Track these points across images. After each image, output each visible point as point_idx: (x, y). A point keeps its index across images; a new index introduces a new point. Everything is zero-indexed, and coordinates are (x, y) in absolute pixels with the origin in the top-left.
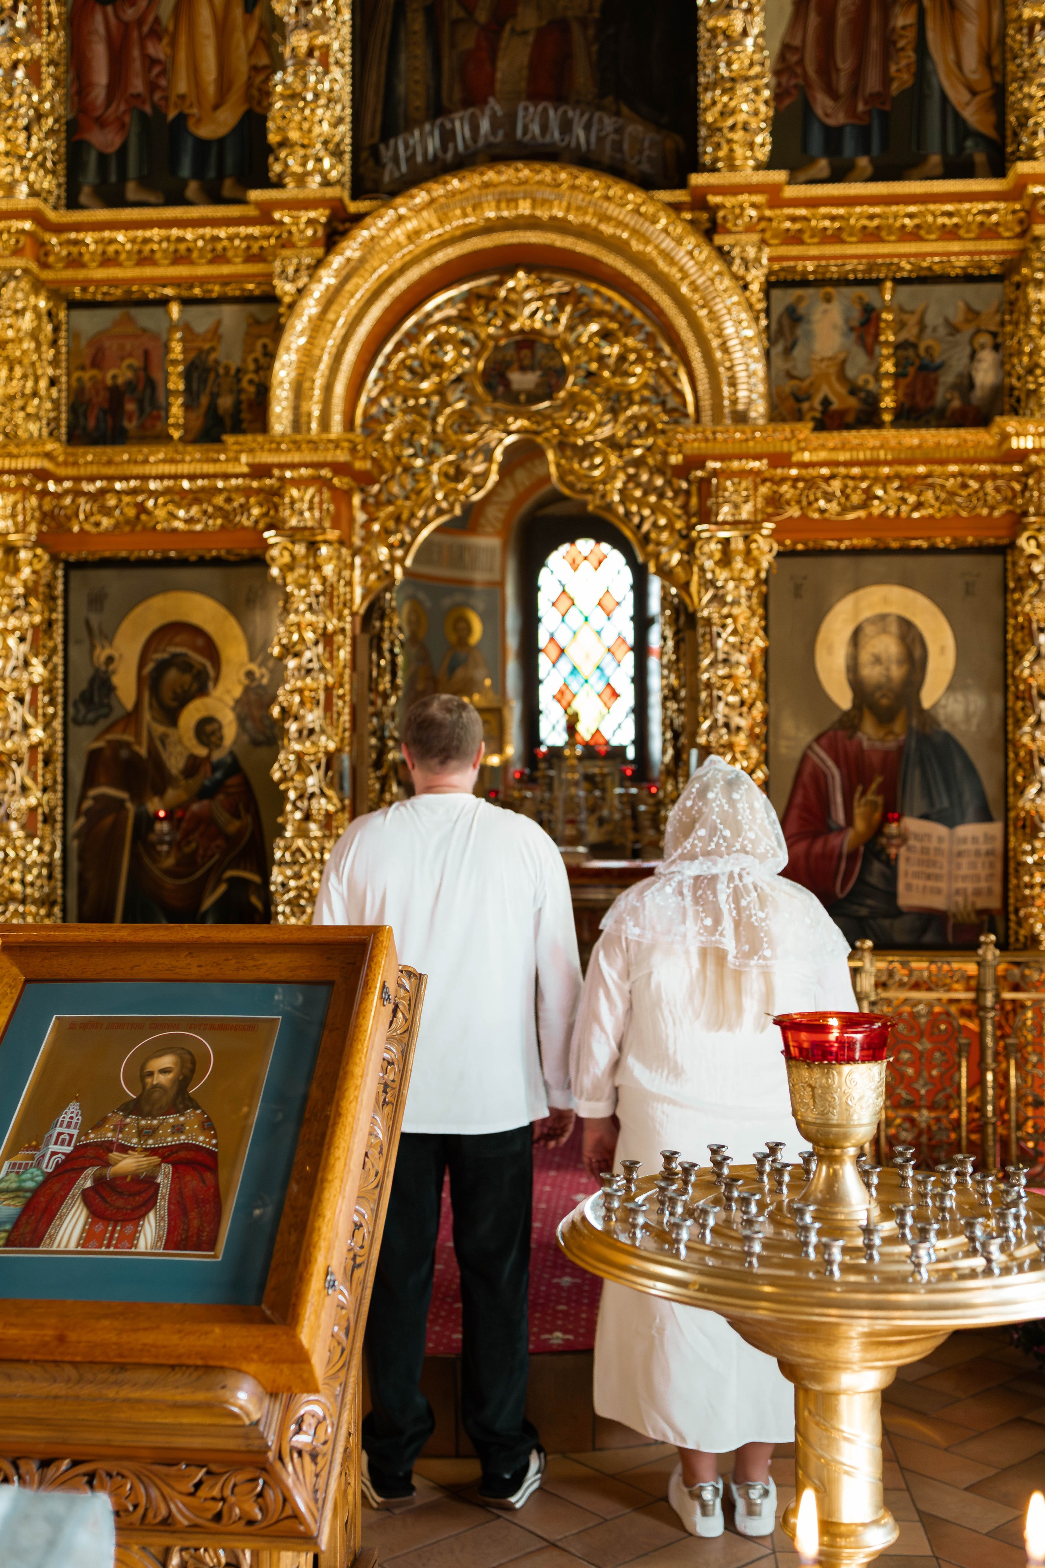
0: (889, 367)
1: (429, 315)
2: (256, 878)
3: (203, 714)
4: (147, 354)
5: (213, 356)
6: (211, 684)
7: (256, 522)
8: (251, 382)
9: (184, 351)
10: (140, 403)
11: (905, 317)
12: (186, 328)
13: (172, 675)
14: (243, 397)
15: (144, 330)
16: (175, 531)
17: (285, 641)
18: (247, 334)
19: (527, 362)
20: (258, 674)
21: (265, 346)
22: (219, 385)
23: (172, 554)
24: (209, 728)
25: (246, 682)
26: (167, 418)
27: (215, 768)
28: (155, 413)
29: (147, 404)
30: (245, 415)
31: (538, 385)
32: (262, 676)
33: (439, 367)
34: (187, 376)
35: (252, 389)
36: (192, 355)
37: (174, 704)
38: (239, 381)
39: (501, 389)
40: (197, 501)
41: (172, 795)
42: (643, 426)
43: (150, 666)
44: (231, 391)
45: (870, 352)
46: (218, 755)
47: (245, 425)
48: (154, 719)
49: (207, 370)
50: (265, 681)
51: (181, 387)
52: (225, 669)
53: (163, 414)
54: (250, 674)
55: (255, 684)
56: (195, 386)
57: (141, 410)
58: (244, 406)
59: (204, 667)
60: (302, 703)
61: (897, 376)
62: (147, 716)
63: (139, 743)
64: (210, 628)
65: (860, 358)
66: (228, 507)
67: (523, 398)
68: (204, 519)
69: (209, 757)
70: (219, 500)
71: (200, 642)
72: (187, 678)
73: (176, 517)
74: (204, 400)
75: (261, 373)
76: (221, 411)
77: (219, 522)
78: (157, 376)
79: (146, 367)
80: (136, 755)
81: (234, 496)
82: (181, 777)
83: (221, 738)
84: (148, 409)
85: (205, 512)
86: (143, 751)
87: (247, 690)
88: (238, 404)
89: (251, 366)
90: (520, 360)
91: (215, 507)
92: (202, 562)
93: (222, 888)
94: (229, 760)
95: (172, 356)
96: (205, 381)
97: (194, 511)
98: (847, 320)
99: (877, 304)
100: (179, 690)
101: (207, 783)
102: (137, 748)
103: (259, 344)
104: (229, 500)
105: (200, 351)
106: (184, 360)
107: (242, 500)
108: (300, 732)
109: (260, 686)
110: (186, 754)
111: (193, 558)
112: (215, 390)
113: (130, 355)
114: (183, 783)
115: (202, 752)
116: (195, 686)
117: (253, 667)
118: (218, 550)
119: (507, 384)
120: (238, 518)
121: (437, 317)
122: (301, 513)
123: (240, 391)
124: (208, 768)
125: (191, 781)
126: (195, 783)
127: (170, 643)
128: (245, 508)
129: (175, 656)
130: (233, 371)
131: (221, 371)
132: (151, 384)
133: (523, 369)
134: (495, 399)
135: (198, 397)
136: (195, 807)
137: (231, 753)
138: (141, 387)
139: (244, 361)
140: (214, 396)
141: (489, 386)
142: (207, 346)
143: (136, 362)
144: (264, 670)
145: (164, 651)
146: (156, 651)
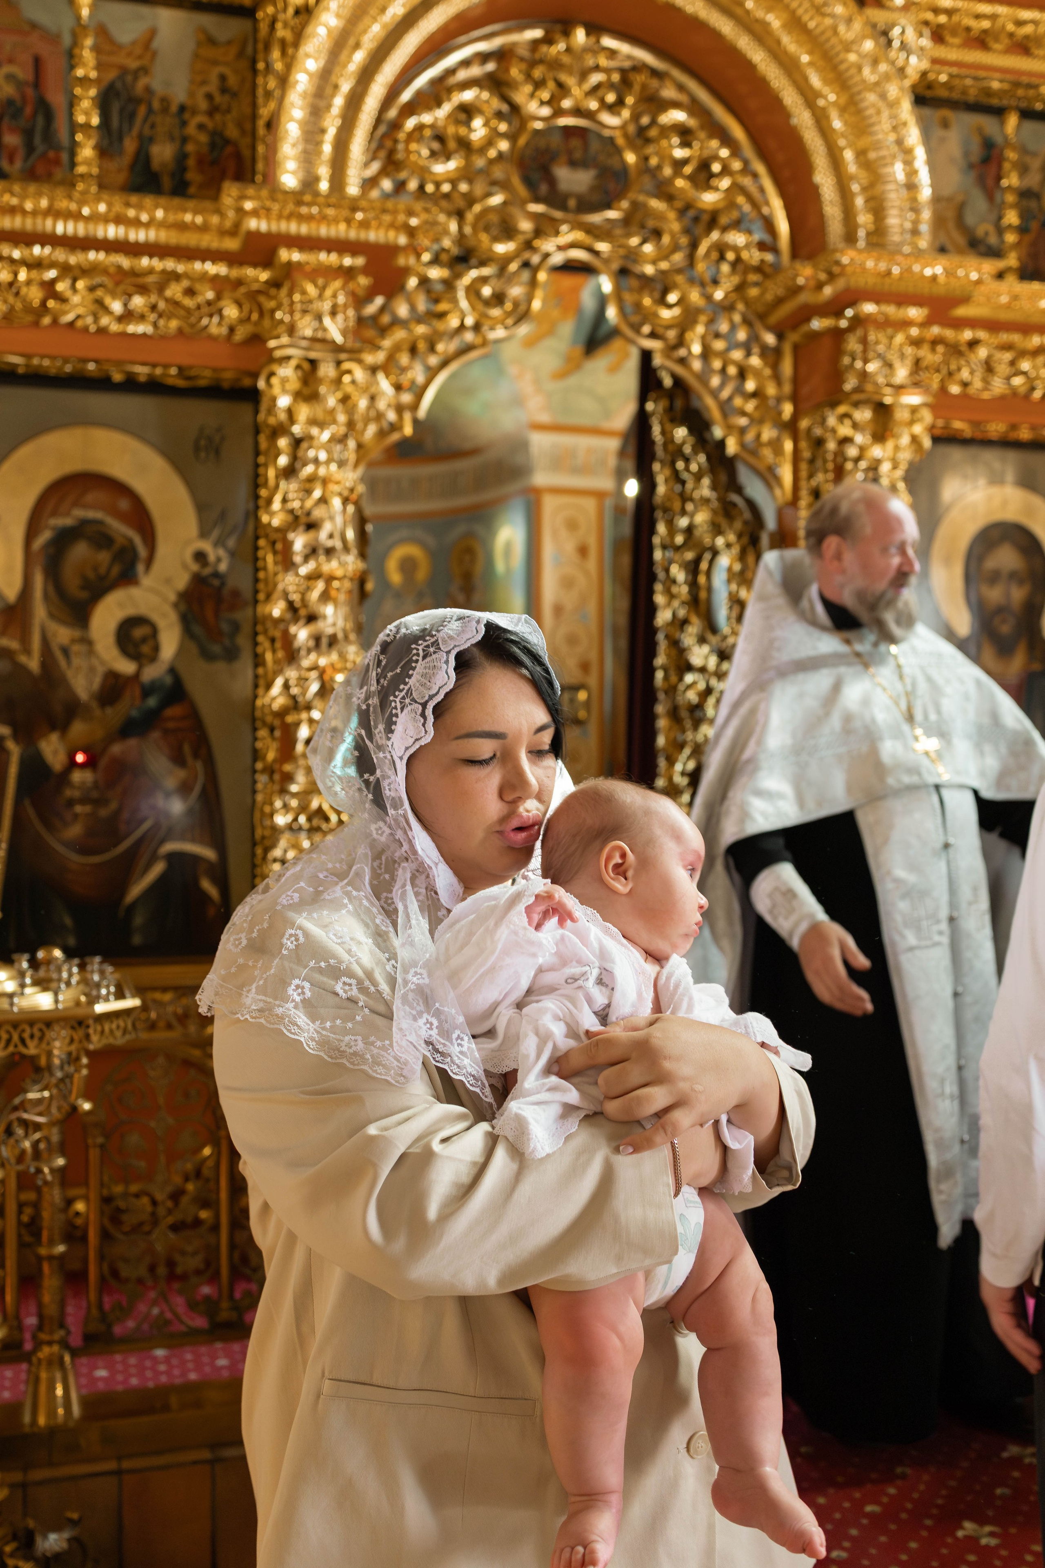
0: (1012, 218)
1: (451, 72)
2: (208, 853)
3: (130, 611)
4: (37, 62)
5: (142, 82)
6: (140, 568)
7: (232, 330)
8: (201, 127)
9: (99, 67)
10: (28, 134)
11: (1028, 159)
12: (102, 32)
13: (80, 551)
14: (190, 148)
15: (34, 26)
16: (102, 331)
17: (296, 505)
18: (196, 56)
19: (578, 155)
20: (212, 558)
21: (223, 78)
22: (153, 126)
23: (91, 366)
24: (139, 632)
25: (195, 567)
26: (73, 164)
27: (147, 691)
28: (51, 154)
29: (37, 140)
30: (192, 175)
31: (593, 189)
32: (219, 560)
33: (465, 145)
34: (104, 103)
35: (203, 138)
36: (111, 75)
37: (84, 595)
38: (184, 124)
39: (544, 188)
40: (143, 290)
41: (78, 729)
42: (730, 256)
43: (44, 537)
44: (172, 139)
45: (990, 197)
46: (152, 673)
47: (192, 190)
48: (51, 615)
49: (136, 101)
50: (223, 567)
51: (95, 121)
52: (163, 549)
53: (65, 157)
54: (200, 557)
55: (207, 571)
56: (115, 121)
57: (30, 148)
58: (191, 162)
59: (131, 541)
60: (325, 597)
61: (1022, 230)
62: (40, 611)
63: (27, 651)
64: (139, 486)
65: (979, 204)
66: (189, 302)
67: (572, 203)
68: (153, 317)
69: (137, 675)
70: (174, 291)
71: (124, 504)
72: (104, 557)
73: (107, 311)
74: (130, 145)
75: (218, 117)
76: (156, 164)
77: (174, 324)
78: (56, 99)
79: (37, 82)
80: (22, 669)
81: (198, 287)
82: (94, 705)
83: (156, 648)
84: (40, 148)
85: (154, 308)
86: (33, 664)
87: (198, 581)
88: (181, 158)
89: (203, 105)
90: (570, 152)
91: (167, 300)
92: (131, 385)
93: (158, 868)
94: (169, 680)
95: (80, 72)
96: (132, 116)
97: (138, 302)
98: (966, 154)
99: (999, 140)
100: (91, 575)
101: (134, 713)
102: (23, 659)
103: (216, 71)
104: (190, 292)
105: (124, 71)
106: (98, 81)
107: (210, 295)
108: (317, 639)
109: (216, 575)
110: (101, 670)
111: (117, 377)
112: (147, 131)
113: (11, 61)
114: (98, 712)
115: (127, 667)
116: (116, 570)
117: (206, 546)
118: (166, 366)
119: (552, 182)
120: (205, 321)
121: (462, 75)
122: (319, 317)
123: (185, 140)
124: (137, 692)
125: (109, 711)
126: (115, 715)
127: (76, 504)
128: (213, 308)
129: (84, 523)
130: (174, 109)
131: (156, 105)
132: (45, 109)
133: (573, 164)
134: (537, 200)
135: (121, 139)
136: (116, 749)
137: (172, 671)
138: (28, 110)
139: (191, 94)
140: (145, 142)
141: (528, 182)
142: (133, 64)
143: (24, 73)
144: (221, 552)
145: (67, 514)
146: (54, 513)
